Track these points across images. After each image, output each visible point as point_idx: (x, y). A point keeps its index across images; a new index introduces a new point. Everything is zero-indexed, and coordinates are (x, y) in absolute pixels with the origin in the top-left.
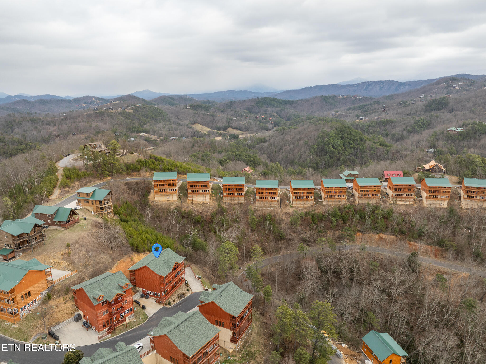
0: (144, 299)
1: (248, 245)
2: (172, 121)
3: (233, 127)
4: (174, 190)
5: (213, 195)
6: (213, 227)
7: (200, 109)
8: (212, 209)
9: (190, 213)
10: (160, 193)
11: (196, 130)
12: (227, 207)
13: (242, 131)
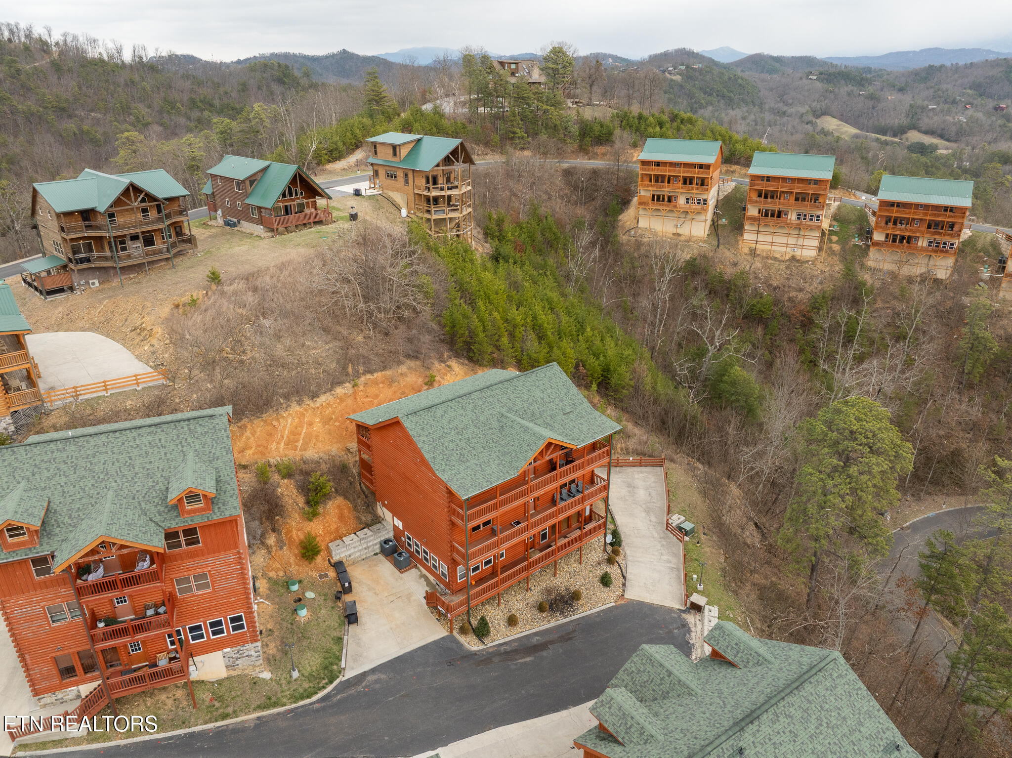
0: (386, 568)
1: (933, 433)
2: (767, 106)
3: (923, 129)
4: (702, 202)
5: (835, 238)
6: (808, 344)
7: (843, 82)
8: (821, 283)
9: (740, 283)
10: (656, 205)
11: (823, 129)
12: (878, 284)
13: (948, 140)
